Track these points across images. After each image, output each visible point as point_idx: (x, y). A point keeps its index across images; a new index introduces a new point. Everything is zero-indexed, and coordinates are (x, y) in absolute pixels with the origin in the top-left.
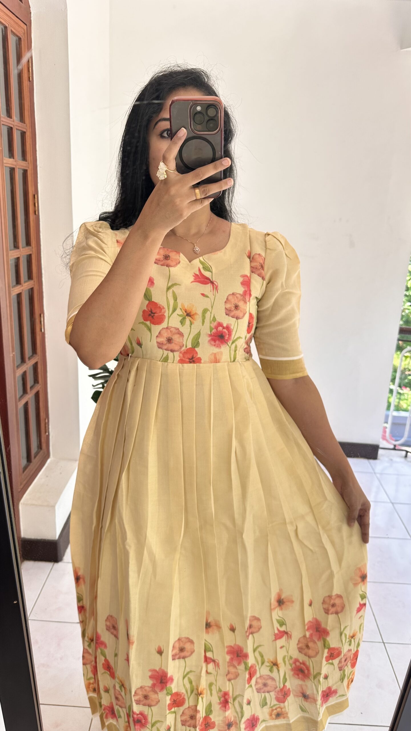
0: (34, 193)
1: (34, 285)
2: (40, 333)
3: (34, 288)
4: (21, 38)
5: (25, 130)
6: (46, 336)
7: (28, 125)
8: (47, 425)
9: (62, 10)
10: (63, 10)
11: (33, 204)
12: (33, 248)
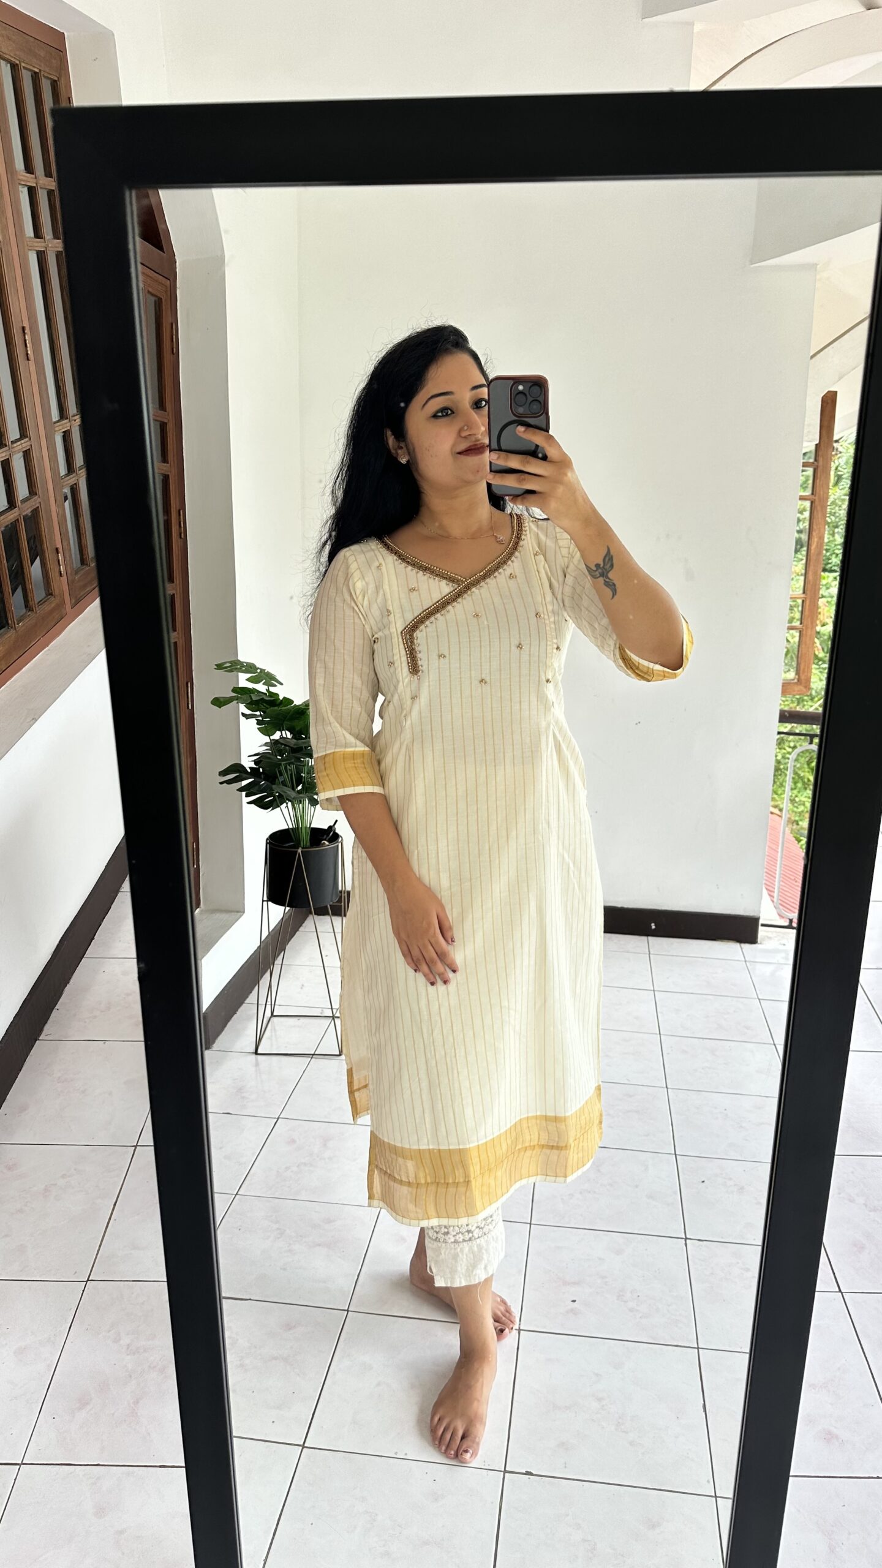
0: (178, 509)
1: (179, 638)
2: (187, 710)
3: (178, 643)
4: (161, 299)
5: (166, 421)
6: (195, 716)
7: (170, 414)
8: (195, 853)
9: (217, 256)
10: (219, 255)
11: (178, 522)
12: (176, 585)
